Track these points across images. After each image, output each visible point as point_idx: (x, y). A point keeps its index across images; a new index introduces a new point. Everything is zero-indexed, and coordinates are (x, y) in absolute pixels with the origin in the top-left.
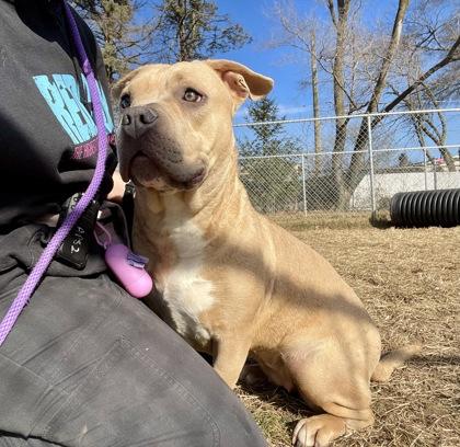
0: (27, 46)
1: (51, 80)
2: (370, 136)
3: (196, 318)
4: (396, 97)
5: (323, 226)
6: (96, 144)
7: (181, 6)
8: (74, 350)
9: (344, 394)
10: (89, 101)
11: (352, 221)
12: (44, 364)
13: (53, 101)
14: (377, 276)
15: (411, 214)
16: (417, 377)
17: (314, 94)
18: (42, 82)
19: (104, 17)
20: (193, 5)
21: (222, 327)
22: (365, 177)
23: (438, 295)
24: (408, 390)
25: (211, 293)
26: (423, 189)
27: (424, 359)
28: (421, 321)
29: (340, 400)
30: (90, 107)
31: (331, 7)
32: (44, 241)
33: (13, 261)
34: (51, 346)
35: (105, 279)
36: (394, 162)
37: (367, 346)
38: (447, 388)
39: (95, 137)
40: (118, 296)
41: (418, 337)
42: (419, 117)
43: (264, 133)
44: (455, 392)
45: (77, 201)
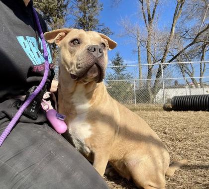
1: (25, 39)
2: (162, 73)
3: (83, 142)
4: (172, 57)
5: (143, 109)
7: (84, 20)
8: (29, 156)
9: (153, 181)
10: (42, 49)
11: (156, 108)
12: (14, 162)
13: (25, 47)
14: (166, 130)
15: (180, 105)
16: (186, 174)
17: (139, 56)
18: (21, 39)
19: (53, 23)
20: (89, 19)
21: (95, 146)
22: (161, 90)
23: (194, 139)
24: (182, 180)
26: (185, 95)
27: (189, 166)
28: (187, 150)
29: (152, 184)
30: (42, 51)
31: (145, 21)
32: (19, 107)
33: (3, 115)
34: (19, 154)
35: (46, 125)
36: (172, 84)
37: (163, 159)
38: (199, 179)
39: (44, 63)
41: (185, 157)
42: (183, 65)
43: (118, 71)
44: (203, 181)
45: (34, 90)
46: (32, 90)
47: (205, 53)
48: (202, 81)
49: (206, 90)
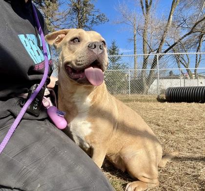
0: (16, 22)
2: (158, 63)
3: (83, 139)
4: (169, 47)
5: (137, 100)
6: (44, 64)
7: (79, 5)
10: (41, 46)
11: (149, 99)
12: (21, 157)
13: (26, 46)
14: (160, 123)
15: (174, 97)
16: (177, 165)
17: (135, 45)
18: (22, 37)
19: (46, 8)
20: (84, 5)
21: (94, 143)
22: (155, 80)
23: (185, 131)
24: (173, 171)
25: (90, 128)
26: (179, 86)
27: (180, 158)
28: (178, 142)
29: (145, 175)
30: (42, 48)
31: (143, 8)
33: (9, 113)
34: (25, 150)
35: (47, 121)
36: (167, 74)
37: (157, 152)
38: (189, 171)
39: (44, 61)
40: (53, 129)
41: (177, 149)
42: (178, 56)
43: (113, 60)
44: (192, 172)
45: (36, 88)
46: (34, 88)
47: (201, 44)
48: (197, 72)
49: (200, 81)
